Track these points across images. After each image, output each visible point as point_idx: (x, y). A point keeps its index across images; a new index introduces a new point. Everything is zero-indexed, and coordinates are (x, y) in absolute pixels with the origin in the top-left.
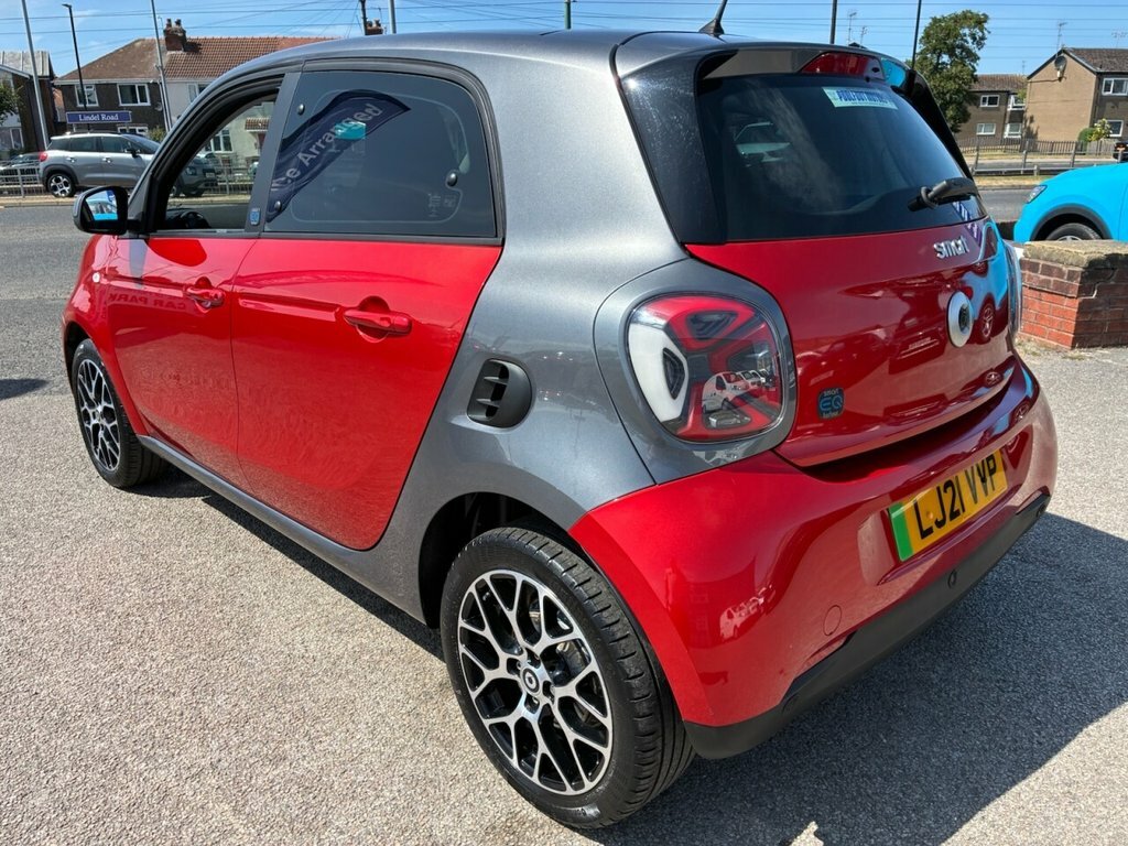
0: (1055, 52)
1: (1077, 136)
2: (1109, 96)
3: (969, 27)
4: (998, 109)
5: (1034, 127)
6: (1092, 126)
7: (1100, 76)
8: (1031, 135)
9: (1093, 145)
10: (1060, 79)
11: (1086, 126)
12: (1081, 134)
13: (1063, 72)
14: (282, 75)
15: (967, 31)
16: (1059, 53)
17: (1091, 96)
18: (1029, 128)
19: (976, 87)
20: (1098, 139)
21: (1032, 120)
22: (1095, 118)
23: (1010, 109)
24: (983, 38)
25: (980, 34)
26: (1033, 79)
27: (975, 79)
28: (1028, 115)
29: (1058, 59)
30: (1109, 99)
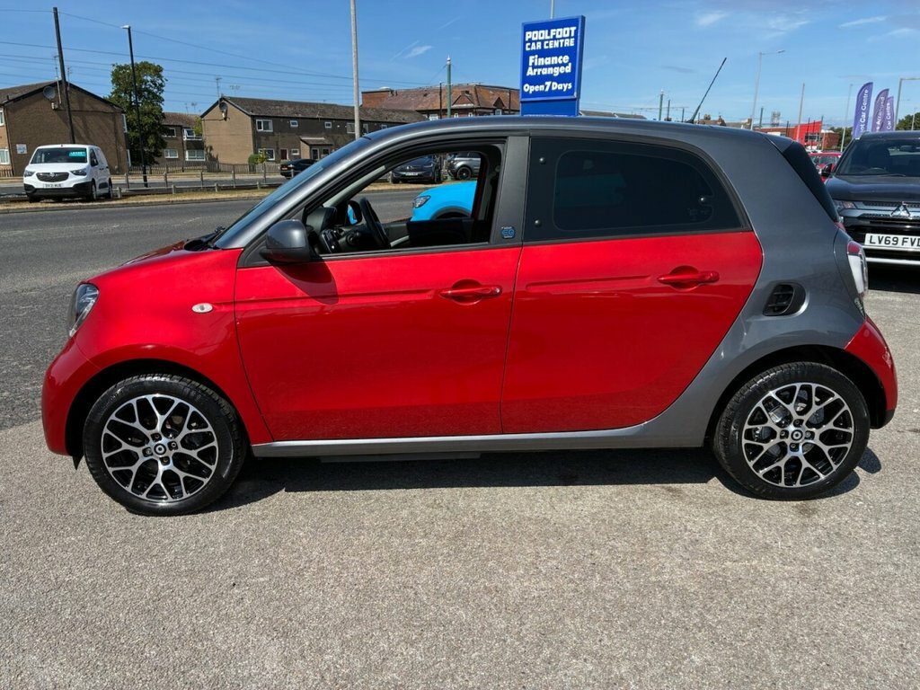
0: (217, 99)
1: (247, 159)
2: (261, 132)
3: (150, 75)
4: (176, 139)
5: (214, 154)
6: (256, 152)
7: (253, 118)
8: (213, 160)
9: (259, 166)
10: (225, 119)
11: (252, 153)
12: (250, 158)
13: (226, 114)
14: (506, 137)
15: (149, 78)
16: (221, 100)
17: (250, 132)
18: (210, 154)
19: (164, 122)
20: (262, 162)
21: (211, 148)
22: (257, 146)
23: (185, 139)
24: (161, 85)
25: (160, 82)
26: (205, 118)
27: (164, 116)
28: (207, 144)
29: (222, 103)
30: (262, 134)
